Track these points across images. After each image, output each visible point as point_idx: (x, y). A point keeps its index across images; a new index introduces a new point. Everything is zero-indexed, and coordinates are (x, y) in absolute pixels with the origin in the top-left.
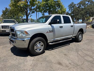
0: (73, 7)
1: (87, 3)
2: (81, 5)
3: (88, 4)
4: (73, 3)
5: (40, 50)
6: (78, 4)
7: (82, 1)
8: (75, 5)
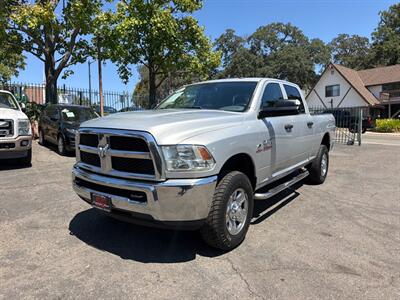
0: (233, 47)
1: (281, 36)
2: (263, 43)
3: (283, 40)
4: (230, 33)
5: (238, 223)
6: (249, 39)
7: (265, 28)
8: (239, 40)
